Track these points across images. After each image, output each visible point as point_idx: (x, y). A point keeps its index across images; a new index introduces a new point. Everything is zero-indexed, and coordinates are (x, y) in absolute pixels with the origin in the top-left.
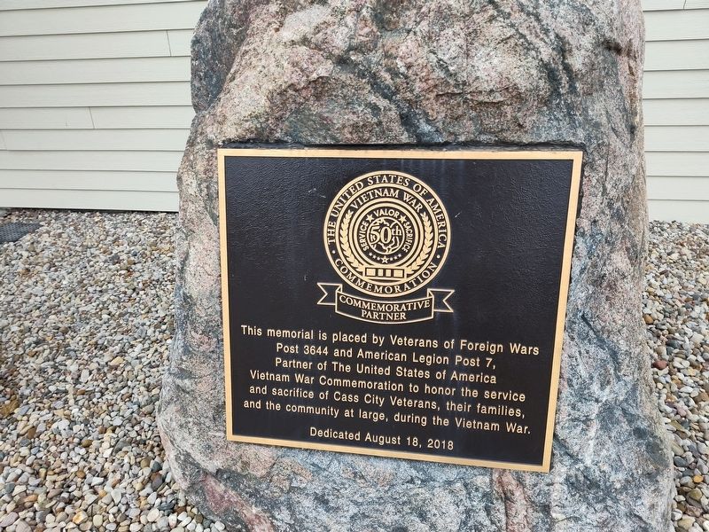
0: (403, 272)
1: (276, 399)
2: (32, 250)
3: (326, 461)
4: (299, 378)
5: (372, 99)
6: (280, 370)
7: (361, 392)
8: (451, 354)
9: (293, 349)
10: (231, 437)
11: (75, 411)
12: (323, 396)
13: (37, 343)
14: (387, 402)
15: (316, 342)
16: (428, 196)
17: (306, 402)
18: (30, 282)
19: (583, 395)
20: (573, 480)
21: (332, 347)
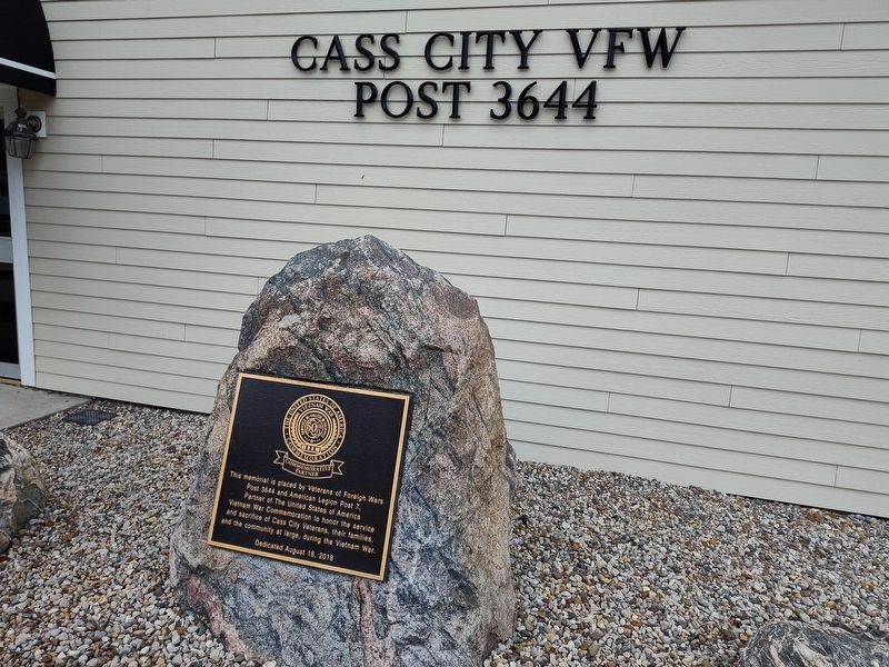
0: (321, 449)
1: (241, 519)
2: (106, 434)
3: (261, 563)
4: (256, 507)
5: (313, 359)
6: (247, 501)
7: (287, 518)
8: (339, 499)
9: (256, 489)
10: (210, 542)
11: (114, 545)
12: (267, 519)
13: (96, 500)
14: (301, 526)
15: (269, 485)
16: (337, 410)
17: (256, 523)
18: (99, 458)
19: (410, 535)
20: (401, 592)
21: (277, 489)
